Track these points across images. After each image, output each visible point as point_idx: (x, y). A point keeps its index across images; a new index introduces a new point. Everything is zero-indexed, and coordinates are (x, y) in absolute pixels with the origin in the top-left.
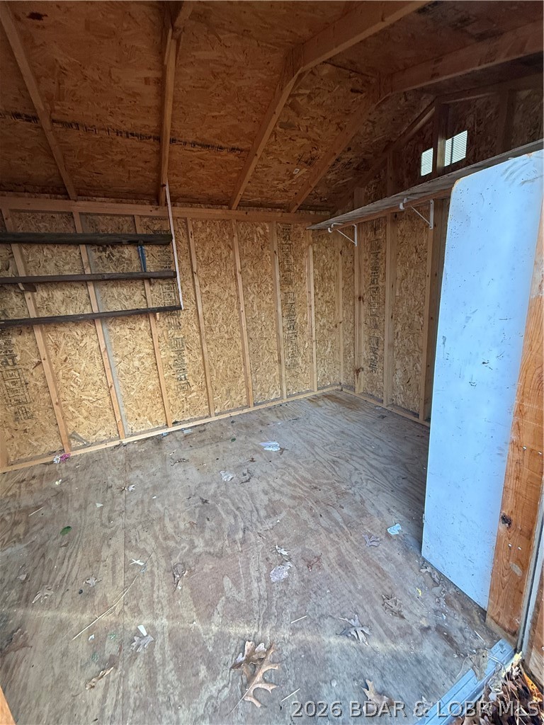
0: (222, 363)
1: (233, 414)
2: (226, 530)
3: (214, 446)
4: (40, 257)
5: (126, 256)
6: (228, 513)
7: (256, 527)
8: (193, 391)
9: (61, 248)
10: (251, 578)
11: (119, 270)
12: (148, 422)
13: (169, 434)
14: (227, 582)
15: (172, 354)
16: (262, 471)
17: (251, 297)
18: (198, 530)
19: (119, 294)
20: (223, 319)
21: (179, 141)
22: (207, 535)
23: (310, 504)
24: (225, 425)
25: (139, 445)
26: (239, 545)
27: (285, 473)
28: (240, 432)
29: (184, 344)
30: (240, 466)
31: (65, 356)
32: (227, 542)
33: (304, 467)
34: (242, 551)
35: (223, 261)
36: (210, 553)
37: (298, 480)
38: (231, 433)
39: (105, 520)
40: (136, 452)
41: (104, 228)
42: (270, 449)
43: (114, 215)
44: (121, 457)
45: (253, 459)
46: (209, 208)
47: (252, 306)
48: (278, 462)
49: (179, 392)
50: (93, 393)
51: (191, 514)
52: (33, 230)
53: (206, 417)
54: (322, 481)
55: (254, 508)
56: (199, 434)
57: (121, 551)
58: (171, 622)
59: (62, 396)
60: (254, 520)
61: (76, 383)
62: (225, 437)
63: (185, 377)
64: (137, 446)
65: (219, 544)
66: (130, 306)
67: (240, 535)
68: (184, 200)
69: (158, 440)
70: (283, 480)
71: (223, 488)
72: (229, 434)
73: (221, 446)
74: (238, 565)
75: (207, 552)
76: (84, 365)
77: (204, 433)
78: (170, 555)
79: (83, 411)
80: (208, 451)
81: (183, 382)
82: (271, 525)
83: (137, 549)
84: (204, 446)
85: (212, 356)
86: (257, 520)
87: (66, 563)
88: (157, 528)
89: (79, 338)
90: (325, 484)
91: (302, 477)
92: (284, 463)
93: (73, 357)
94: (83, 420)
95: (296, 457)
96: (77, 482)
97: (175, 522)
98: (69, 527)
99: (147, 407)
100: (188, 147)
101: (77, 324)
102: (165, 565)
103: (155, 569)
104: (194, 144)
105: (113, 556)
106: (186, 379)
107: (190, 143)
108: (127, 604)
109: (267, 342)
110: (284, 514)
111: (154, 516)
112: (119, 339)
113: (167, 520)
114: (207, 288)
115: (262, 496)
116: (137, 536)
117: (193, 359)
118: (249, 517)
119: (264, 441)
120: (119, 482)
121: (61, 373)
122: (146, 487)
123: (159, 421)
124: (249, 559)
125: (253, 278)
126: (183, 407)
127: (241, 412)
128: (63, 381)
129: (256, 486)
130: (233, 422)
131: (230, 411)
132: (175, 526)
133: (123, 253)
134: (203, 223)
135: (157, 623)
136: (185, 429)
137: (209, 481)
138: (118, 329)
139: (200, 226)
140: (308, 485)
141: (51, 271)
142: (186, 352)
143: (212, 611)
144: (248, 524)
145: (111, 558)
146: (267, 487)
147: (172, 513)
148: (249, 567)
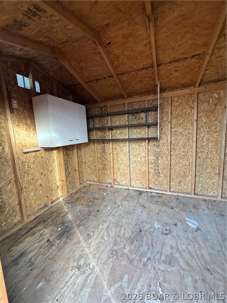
0: (178, 167)
1: (180, 195)
2: (141, 252)
3: (161, 206)
4: (116, 119)
5: (141, 117)
6: (147, 244)
7: (155, 263)
8: (161, 177)
9: (121, 116)
10: (136, 287)
11: (138, 122)
12: (140, 184)
13: (146, 192)
14: (126, 277)
15: (154, 158)
16: (177, 234)
17: (203, 134)
18: (130, 242)
19: (137, 132)
20: (182, 145)
21: (163, 64)
22: (132, 247)
23: (197, 277)
24: (173, 198)
25: (134, 192)
26: (142, 264)
27: (191, 245)
28: (178, 206)
29: (160, 155)
30: (167, 224)
31: (117, 152)
32: (137, 258)
33: (207, 249)
34: (141, 269)
35: (187, 115)
36: (128, 257)
37: (197, 255)
38: (173, 204)
39: (107, 215)
40: (131, 194)
41: (135, 107)
42: (190, 225)
43: (139, 101)
44: (125, 194)
45: (176, 224)
46: (182, 90)
47: (203, 139)
48: (190, 236)
49: (154, 175)
50: (123, 167)
51: (132, 233)
52: (115, 111)
53: (165, 191)
54: (217, 268)
55: (160, 251)
56: (158, 198)
57: (104, 229)
58: (99, 272)
59: (115, 165)
60: (157, 258)
61: (119, 162)
62: (168, 205)
63: (158, 169)
64: (132, 192)
65: (134, 256)
66: (140, 136)
67: (145, 260)
68: (169, 89)
69: (141, 193)
70: (187, 248)
71: (152, 230)
72: (172, 204)
73: (164, 208)
74: (135, 274)
75: (127, 255)
76: (122, 156)
77: (160, 198)
78: (115, 244)
79: (120, 172)
80: (157, 208)
81: (156, 171)
82: (163, 269)
83: (108, 232)
84: (157, 204)
85: (173, 162)
86: (158, 259)
87: (91, 222)
88: (118, 229)
89: (122, 147)
90: (218, 273)
91: (202, 255)
92: (194, 238)
93: (119, 153)
94: (119, 175)
95: (206, 240)
96: (109, 196)
97: (125, 232)
98: (99, 211)
99: (140, 178)
100: (168, 64)
101: (122, 142)
102: (111, 246)
103: (108, 245)
104: (170, 62)
105: (102, 229)
106: (158, 170)
107: (168, 63)
108: (94, 251)
109: (211, 161)
110: (175, 269)
111: (120, 224)
112: (134, 149)
113: (123, 228)
114: (175, 129)
115: (169, 248)
116: (111, 228)
117: (163, 162)
118: (155, 254)
119: (189, 218)
120: (119, 203)
121: (115, 158)
122: (125, 210)
123: (144, 185)
124: (141, 276)
125: (206, 123)
126: (155, 182)
127: (185, 195)
128: (116, 161)
129: (169, 240)
130: (178, 199)
131: (179, 192)
132: (124, 233)
133: (140, 115)
134: (178, 98)
135: (96, 267)
136: (153, 192)
137: (148, 222)
138: (134, 145)
139: (176, 100)
140: (204, 264)
141: (118, 124)
142: (160, 158)
143: (113, 284)
144: (152, 257)
145: (101, 230)
146: (174, 245)
147: (126, 227)
148: (139, 280)
